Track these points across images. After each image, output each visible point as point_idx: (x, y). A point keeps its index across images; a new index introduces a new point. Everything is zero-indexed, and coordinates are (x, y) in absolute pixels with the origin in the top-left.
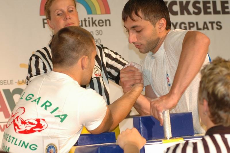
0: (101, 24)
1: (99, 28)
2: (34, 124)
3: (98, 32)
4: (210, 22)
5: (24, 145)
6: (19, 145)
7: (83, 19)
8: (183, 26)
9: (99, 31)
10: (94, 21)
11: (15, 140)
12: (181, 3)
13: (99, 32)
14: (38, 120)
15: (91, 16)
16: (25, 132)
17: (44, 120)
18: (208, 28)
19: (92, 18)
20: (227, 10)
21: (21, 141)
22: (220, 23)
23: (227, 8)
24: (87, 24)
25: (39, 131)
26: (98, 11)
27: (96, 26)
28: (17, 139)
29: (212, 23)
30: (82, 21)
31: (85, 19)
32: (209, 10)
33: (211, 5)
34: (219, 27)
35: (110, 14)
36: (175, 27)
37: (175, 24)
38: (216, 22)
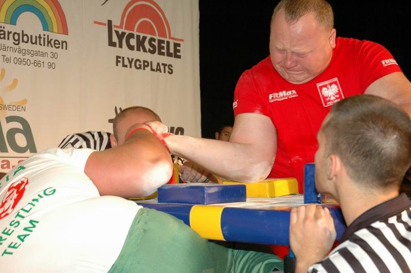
0: (57, 46)
1: (54, 50)
4: (163, 64)
7: (38, 36)
8: (138, 63)
9: (54, 53)
10: (49, 40)
12: (138, 37)
13: (54, 55)
15: (47, 33)
19: (48, 36)
20: (178, 54)
22: (172, 67)
23: (179, 51)
24: (42, 43)
26: (55, 29)
27: (52, 46)
29: (165, 65)
30: (36, 37)
31: (40, 35)
32: (162, 51)
33: (165, 45)
34: (170, 71)
35: (68, 35)
36: (130, 63)
37: (130, 60)
38: (168, 65)
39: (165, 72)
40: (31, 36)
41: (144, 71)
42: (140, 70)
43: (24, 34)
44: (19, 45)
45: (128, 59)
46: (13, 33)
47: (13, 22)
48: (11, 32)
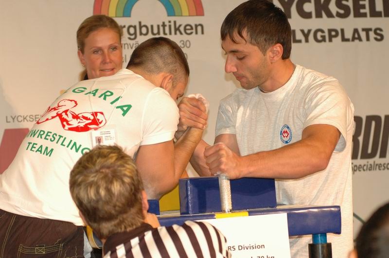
0: (189, 32)
1: (185, 37)
2: (89, 119)
3: (183, 44)
4: (363, 30)
5: (74, 147)
6: (68, 147)
7: (161, 24)
8: (319, 34)
9: (185, 41)
10: (177, 26)
11: (62, 139)
13: (185, 44)
14: (95, 114)
15: (172, 19)
16: (77, 129)
17: (102, 113)
18: (360, 39)
19: (175, 22)
21: (71, 141)
22: (381, 30)
24: (167, 31)
25: (96, 129)
26: (185, 11)
27: (181, 33)
28: (65, 138)
29: (367, 31)
30: (158, 26)
31: (164, 23)
32: (362, 11)
33: (366, 3)
34: (379, 37)
35: (203, 15)
36: (306, 36)
37: (306, 32)
38: (373, 29)
39: (368, 39)
40: (152, 26)
41: (331, 43)
42: (323, 43)
43: (142, 24)
44: (136, 40)
45: (302, 31)
46: (127, 27)
47: (127, 13)
48: (124, 27)
